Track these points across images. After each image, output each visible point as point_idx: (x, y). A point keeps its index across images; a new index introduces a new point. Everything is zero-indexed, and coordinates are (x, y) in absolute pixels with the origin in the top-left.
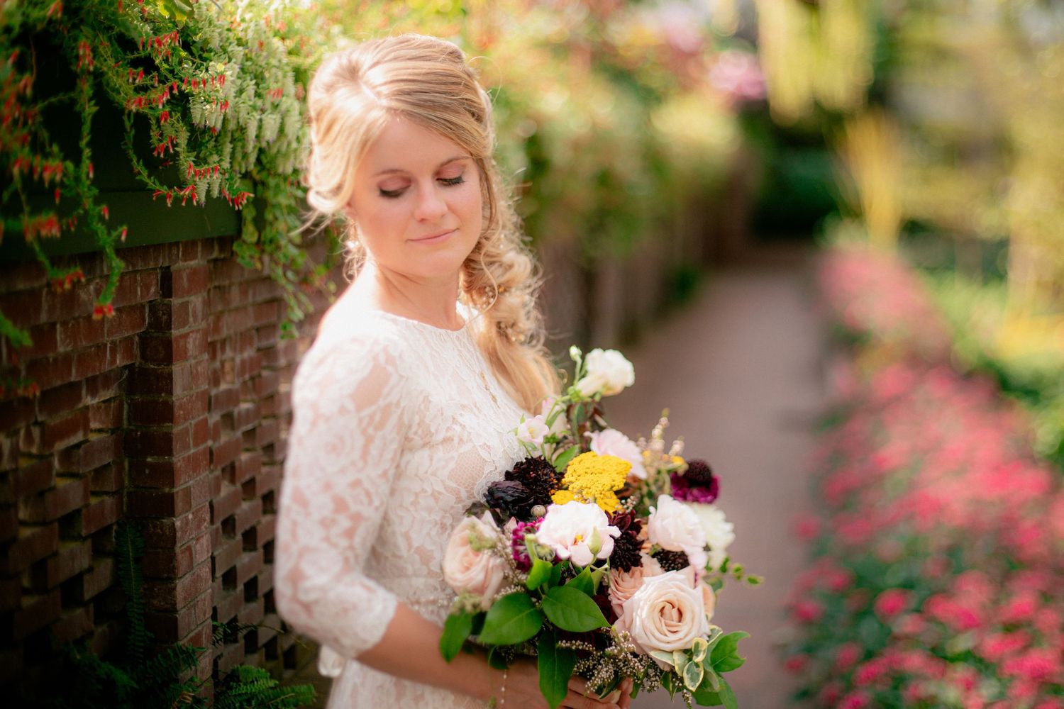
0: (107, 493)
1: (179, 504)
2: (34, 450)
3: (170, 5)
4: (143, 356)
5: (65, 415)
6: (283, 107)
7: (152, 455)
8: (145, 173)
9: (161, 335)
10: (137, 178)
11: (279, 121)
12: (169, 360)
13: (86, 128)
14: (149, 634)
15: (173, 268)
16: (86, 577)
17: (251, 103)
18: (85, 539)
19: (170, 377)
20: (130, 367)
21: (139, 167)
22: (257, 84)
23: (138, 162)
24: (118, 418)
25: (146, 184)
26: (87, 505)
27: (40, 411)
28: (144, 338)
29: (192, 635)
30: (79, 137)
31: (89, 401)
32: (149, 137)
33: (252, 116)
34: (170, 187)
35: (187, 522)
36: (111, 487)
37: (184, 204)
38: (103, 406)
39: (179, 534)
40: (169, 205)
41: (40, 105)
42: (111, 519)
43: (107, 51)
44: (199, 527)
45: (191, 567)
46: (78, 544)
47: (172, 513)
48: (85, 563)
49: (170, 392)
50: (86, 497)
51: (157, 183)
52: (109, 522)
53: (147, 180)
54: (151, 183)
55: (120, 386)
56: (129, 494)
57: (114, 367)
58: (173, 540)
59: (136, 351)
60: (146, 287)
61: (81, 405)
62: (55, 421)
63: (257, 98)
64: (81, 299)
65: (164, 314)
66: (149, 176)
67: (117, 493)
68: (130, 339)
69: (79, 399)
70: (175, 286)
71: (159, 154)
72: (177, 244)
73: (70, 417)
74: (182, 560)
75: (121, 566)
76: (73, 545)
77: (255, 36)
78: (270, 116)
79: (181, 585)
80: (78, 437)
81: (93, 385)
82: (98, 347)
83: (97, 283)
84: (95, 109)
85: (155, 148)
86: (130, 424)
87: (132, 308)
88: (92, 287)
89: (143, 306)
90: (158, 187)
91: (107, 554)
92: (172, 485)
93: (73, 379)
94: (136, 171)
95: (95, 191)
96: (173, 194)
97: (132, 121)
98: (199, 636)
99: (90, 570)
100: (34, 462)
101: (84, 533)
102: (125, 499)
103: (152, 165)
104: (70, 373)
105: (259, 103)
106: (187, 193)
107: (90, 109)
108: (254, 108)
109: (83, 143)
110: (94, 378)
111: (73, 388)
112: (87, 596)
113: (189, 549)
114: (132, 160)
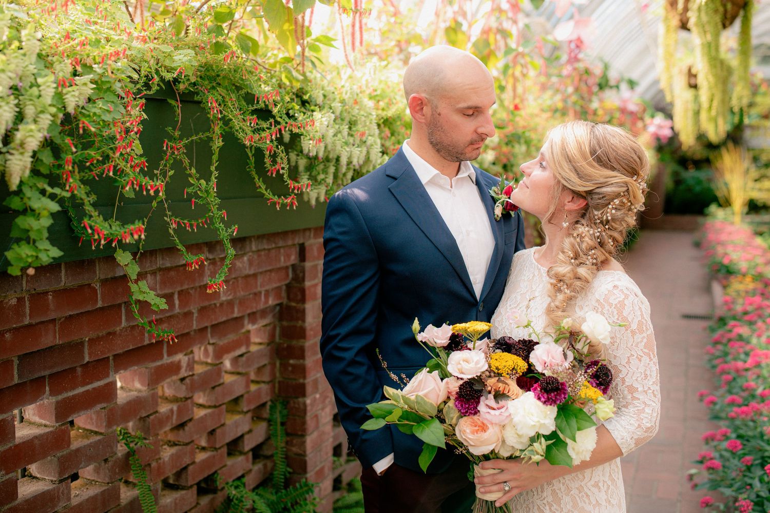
0: (264, 382)
1: (309, 389)
2: (209, 361)
3: (289, 76)
4: (289, 298)
5: (231, 337)
6: (369, 143)
7: (293, 358)
8: (263, 187)
9: (298, 285)
10: (258, 190)
11: (364, 152)
12: (303, 300)
13: (215, 157)
14: (289, 469)
15: (307, 244)
16: (246, 437)
17: (344, 140)
18: (247, 412)
19: (303, 312)
20: (280, 305)
21: (259, 183)
22: (350, 128)
23: (259, 179)
24: (272, 336)
25: (264, 195)
26: (248, 392)
27: (212, 336)
28: (289, 287)
29: (318, 468)
30: (211, 164)
31: (250, 327)
32: (265, 163)
33: (345, 149)
34: (279, 197)
35: (315, 399)
36: (266, 378)
37: (288, 208)
38: (262, 328)
39: (309, 408)
40: (278, 209)
41: (185, 141)
42: (266, 398)
43: (234, 104)
44: (323, 402)
45: (317, 427)
46: (241, 416)
47: (303, 394)
48: (246, 428)
49: (304, 321)
50: (247, 386)
51: (271, 193)
52: (265, 400)
53: (265, 192)
54: (268, 194)
55: (274, 316)
56: (279, 382)
57: (267, 305)
58: (305, 411)
59: (284, 294)
60: (288, 256)
61: (244, 330)
62: (223, 342)
63: (349, 137)
64: (237, 267)
65: (301, 272)
66: (266, 190)
67: (271, 382)
68: (279, 288)
69: (243, 326)
70: (308, 255)
71: (272, 174)
72: (309, 229)
73: (235, 338)
74: (310, 423)
75: (271, 428)
76: (237, 417)
77: (351, 96)
78: (357, 149)
79: (310, 440)
80: (243, 350)
81: (253, 317)
82: (255, 294)
83: (250, 256)
84: (221, 144)
85: (269, 170)
86: (280, 339)
87: (280, 269)
88: (245, 258)
89: (287, 268)
90: (271, 196)
91: (264, 419)
92: (305, 378)
93: (235, 315)
94: (258, 185)
95: (218, 201)
96: (281, 201)
97: (253, 152)
98: (322, 469)
99: (250, 431)
100: (209, 368)
101: (245, 409)
102: (277, 385)
103: (269, 182)
104: (233, 312)
105: (351, 140)
106: (289, 201)
107: (218, 143)
108: (346, 143)
109: (213, 168)
110: (254, 313)
111: (238, 320)
112: (247, 448)
113: (316, 416)
114: (254, 178)
